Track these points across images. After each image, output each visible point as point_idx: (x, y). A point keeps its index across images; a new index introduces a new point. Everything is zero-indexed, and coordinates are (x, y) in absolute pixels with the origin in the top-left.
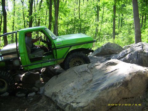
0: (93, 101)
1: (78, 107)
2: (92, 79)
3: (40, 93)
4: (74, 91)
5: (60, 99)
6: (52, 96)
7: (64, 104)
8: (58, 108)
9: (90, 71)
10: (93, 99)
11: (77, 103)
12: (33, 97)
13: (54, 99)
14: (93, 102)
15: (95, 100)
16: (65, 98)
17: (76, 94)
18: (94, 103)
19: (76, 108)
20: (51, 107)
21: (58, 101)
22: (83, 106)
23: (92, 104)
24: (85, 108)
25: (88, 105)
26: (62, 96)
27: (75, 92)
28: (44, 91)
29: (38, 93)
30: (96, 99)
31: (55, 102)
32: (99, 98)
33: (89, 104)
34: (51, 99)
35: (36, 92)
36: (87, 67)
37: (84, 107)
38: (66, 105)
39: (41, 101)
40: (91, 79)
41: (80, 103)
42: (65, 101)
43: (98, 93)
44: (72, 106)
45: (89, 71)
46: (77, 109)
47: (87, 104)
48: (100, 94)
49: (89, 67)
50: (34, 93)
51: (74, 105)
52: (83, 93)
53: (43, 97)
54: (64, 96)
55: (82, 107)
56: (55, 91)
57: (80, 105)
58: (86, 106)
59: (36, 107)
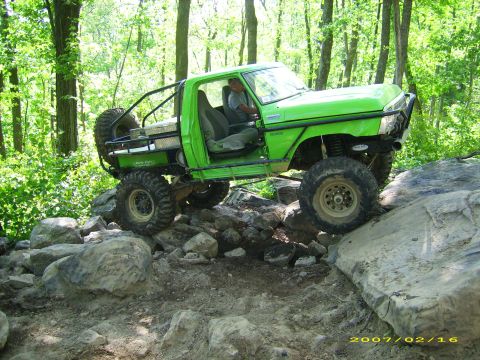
0: (450, 297)
1: (406, 307)
2: (470, 239)
3: (328, 260)
4: (410, 264)
5: (371, 283)
6: (353, 271)
7: (377, 296)
8: (364, 305)
9: (472, 212)
10: (450, 294)
11: (409, 297)
12: (306, 268)
13: (356, 278)
14: (449, 300)
15: (455, 296)
16: (383, 280)
17: (413, 274)
18: (453, 305)
19: (402, 309)
20: (348, 299)
21: (365, 286)
22: (420, 308)
23: (446, 307)
24: (424, 314)
25: (434, 307)
26: (376, 275)
27: (411, 269)
28: (337, 255)
29: (322, 258)
30: (459, 293)
31: (356, 288)
32: (470, 294)
33: (437, 305)
34: (350, 280)
35: (319, 256)
36: (467, 199)
37: (422, 310)
38: (381, 300)
39: (326, 281)
40: (468, 237)
41: (414, 297)
42: (380, 287)
43: (469, 278)
44: (394, 302)
45: (467, 212)
46: (403, 312)
47: (431, 304)
48: (472, 281)
49: (471, 200)
50: (312, 259)
51: (400, 302)
52: (431, 273)
53: (333, 273)
54: (381, 276)
55: (417, 311)
56: (362, 259)
57: (414, 303)
58: (426, 309)
59: (309, 295)
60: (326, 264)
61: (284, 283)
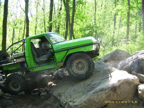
0: (85, 101)
1: (73, 105)
2: (90, 84)
3: (50, 93)
4: (74, 92)
5: (63, 99)
6: (58, 96)
7: (65, 103)
8: (61, 106)
10: (85, 100)
11: (74, 102)
12: (44, 96)
13: (59, 98)
14: (85, 102)
15: (87, 101)
16: (66, 98)
17: (75, 95)
18: (86, 103)
19: (72, 106)
20: (56, 104)
21: (61, 100)
22: (77, 105)
23: (84, 104)
24: (78, 107)
25: (81, 104)
26: (64, 96)
27: (74, 94)
28: (53, 91)
30: (88, 100)
31: (59, 101)
32: (91, 100)
33: (82, 104)
34: (57, 99)
35: (48, 92)
37: (78, 106)
38: (66, 104)
39: (50, 99)
40: (90, 83)
41: (75, 102)
42: (65, 100)
43: (90, 95)
44: (70, 104)
46: (72, 107)
47: (80, 104)
48: (91, 96)
50: (46, 93)
51: (71, 104)
52: (80, 95)
53: (52, 97)
55: (76, 106)
56: (60, 92)
57: (75, 104)
58: (79, 105)
60: (50, 94)
61: (37, 101)
